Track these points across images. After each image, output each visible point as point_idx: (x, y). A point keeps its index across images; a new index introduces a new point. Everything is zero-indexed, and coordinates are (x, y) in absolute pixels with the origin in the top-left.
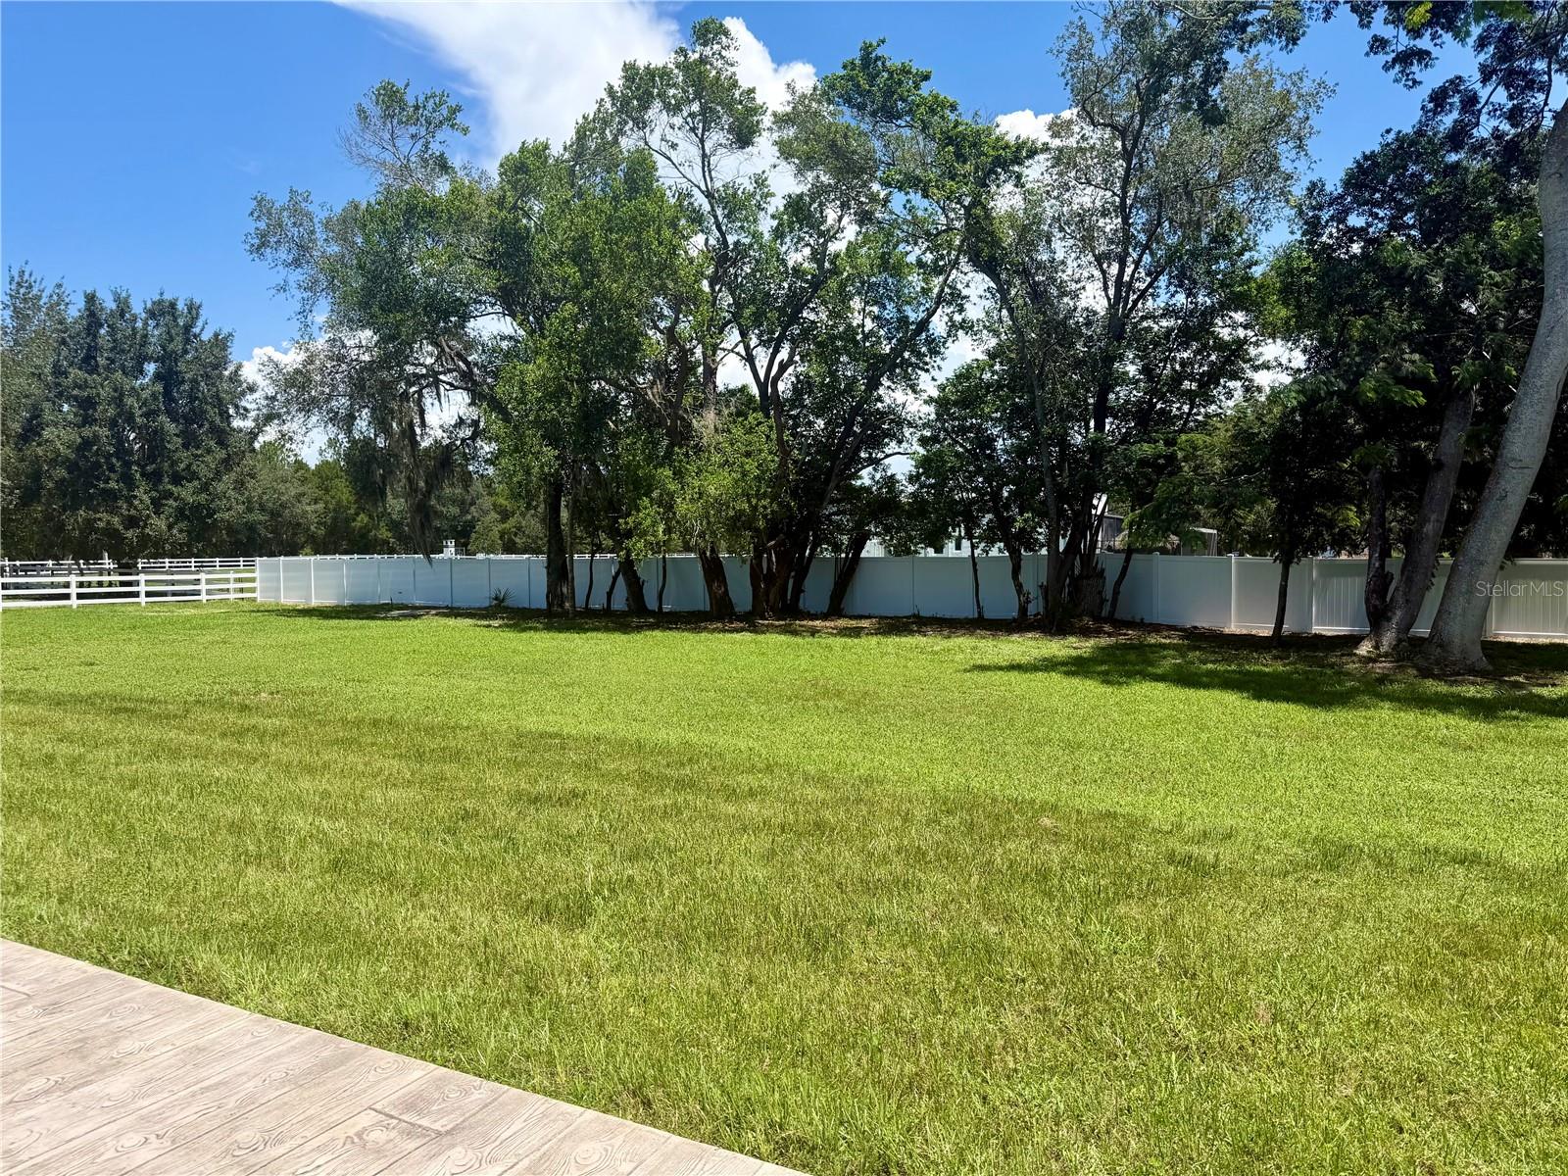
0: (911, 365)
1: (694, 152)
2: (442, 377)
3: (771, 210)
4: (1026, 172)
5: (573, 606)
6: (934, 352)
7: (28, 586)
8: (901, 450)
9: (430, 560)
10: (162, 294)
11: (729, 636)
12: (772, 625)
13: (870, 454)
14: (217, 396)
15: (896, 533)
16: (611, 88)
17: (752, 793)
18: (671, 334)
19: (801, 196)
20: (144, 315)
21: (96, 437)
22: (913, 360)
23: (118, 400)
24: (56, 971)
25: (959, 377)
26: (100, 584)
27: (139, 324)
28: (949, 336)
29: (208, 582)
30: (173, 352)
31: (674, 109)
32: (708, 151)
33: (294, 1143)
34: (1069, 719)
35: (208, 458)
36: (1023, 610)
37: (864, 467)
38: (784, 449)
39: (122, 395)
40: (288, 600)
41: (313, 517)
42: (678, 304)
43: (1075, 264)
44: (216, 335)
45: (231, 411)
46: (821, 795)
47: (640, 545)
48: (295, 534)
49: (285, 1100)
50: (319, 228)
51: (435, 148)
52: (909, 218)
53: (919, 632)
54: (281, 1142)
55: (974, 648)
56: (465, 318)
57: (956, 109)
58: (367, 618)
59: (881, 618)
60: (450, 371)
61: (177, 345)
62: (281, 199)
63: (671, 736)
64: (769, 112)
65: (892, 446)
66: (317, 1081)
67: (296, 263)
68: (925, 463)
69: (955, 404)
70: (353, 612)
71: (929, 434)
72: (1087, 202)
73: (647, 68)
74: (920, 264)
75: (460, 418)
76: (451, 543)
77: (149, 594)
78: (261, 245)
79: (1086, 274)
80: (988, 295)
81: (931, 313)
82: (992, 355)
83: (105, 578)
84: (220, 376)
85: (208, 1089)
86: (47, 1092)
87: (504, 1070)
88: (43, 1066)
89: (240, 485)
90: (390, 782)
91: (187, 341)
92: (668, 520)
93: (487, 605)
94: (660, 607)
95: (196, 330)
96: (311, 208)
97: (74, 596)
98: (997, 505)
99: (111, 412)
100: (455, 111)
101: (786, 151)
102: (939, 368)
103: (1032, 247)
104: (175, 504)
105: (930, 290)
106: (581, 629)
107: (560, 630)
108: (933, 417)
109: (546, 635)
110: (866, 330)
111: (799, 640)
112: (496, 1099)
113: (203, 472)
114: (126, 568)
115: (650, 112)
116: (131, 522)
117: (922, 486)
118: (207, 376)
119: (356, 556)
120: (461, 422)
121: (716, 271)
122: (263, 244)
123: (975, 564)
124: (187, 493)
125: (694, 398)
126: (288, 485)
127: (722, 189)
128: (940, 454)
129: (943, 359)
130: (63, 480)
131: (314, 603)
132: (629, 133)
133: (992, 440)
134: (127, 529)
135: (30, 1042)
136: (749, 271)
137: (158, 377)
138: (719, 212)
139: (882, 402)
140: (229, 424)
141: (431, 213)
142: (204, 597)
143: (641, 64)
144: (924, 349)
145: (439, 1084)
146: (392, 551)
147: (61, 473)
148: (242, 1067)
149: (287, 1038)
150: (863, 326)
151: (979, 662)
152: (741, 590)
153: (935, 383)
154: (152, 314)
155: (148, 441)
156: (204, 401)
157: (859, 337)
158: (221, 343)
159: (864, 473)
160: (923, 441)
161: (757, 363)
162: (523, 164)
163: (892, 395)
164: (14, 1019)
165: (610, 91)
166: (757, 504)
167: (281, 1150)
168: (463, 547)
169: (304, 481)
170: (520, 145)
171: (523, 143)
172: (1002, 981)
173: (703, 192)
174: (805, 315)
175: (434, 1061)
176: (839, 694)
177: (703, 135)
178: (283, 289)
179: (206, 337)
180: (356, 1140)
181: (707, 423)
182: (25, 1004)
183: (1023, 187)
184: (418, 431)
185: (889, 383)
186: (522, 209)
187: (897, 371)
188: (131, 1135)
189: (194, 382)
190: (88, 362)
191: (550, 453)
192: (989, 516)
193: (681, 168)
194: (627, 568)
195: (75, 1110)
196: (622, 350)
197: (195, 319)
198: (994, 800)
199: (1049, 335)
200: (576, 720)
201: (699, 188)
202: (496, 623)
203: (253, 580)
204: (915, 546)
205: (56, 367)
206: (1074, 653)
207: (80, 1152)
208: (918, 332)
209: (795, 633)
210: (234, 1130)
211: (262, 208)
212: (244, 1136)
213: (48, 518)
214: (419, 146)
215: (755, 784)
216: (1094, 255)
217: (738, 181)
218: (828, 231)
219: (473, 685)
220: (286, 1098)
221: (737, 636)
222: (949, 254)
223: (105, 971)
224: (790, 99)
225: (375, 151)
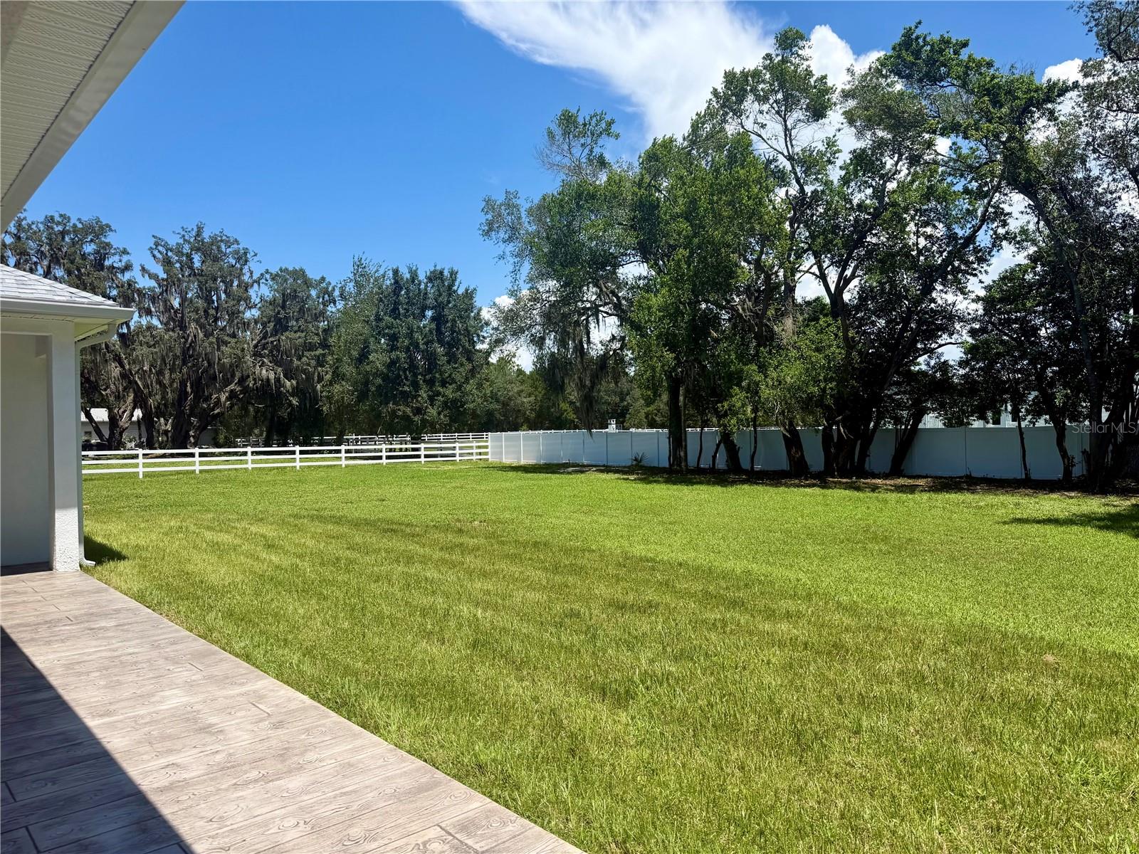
0: (961, 271)
1: (779, 129)
2: (601, 308)
3: (839, 163)
4: (1059, 107)
5: (687, 465)
6: (981, 260)
7: (362, 451)
8: (953, 341)
9: (591, 434)
10: (435, 266)
11: (802, 489)
12: (840, 482)
13: (925, 345)
14: (466, 329)
15: (950, 408)
16: (715, 90)
17: (788, 615)
18: (758, 264)
19: (863, 151)
20: (425, 280)
21: (398, 358)
22: (963, 267)
23: (410, 335)
24: (289, 700)
25: (1003, 278)
26: (401, 450)
27: (422, 286)
28: (994, 246)
29: (461, 448)
30: (441, 302)
31: (763, 99)
32: (789, 127)
33: (382, 842)
34: (1097, 568)
35: (461, 370)
36: (1067, 472)
37: (920, 356)
38: (849, 344)
39: (412, 331)
40: (508, 460)
41: (527, 406)
42: (765, 240)
43: (1111, 178)
44: (467, 290)
45: (475, 339)
46: (847, 621)
47: (733, 421)
48: (517, 417)
49: (388, 810)
50: (524, 214)
51: (597, 151)
52: (954, 156)
53: (968, 490)
54: (375, 840)
55: (1017, 504)
56: (616, 265)
57: (992, 66)
58: (551, 473)
59: (936, 477)
60: (606, 304)
61: (444, 299)
62: (500, 198)
63: (738, 566)
64: (838, 91)
65: (945, 338)
66: (411, 799)
67: (510, 239)
68: (972, 351)
69: (1001, 300)
70: (544, 468)
71: (977, 327)
72: (1119, 125)
73: (742, 72)
74: (966, 191)
75: (613, 335)
76: (613, 422)
77: (426, 456)
78: (490, 229)
79: (1121, 185)
80: (1028, 210)
81: (976, 230)
82: (1034, 259)
83: (404, 446)
84: (468, 317)
85: (345, 794)
86: (256, 781)
87: (534, 812)
88: (260, 763)
89: (480, 386)
90: (531, 587)
91: (450, 295)
92: (754, 402)
93: (630, 464)
94: (752, 467)
95: (455, 288)
96: (518, 202)
97: (384, 457)
98: (1041, 383)
99: (407, 342)
100: (610, 124)
101: (850, 118)
102: (986, 272)
103: (1069, 168)
104: (442, 399)
105: (976, 210)
106: (689, 482)
107: (674, 483)
108: (981, 312)
109: (664, 486)
110: (920, 246)
111: (861, 495)
112: (522, 833)
113: (458, 377)
114: (416, 440)
115: (745, 103)
116: (418, 411)
117: (972, 369)
118: (461, 317)
119: (553, 431)
120: (614, 338)
121: (795, 214)
122: (491, 229)
123: (1021, 434)
124: (449, 392)
125: (776, 309)
126: (513, 385)
127: (800, 152)
128: (986, 342)
129: (989, 265)
130: (380, 385)
131: (523, 462)
132: (730, 120)
133: (1035, 329)
134: (415, 415)
135: (259, 746)
136: (822, 211)
137: (433, 319)
138: (798, 170)
139: (935, 303)
140: (474, 347)
141: (593, 197)
142: (458, 458)
143: (738, 70)
144: (972, 258)
145: (488, 814)
146: (576, 427)
147: (379, 381)
148: (370, 781)
149: (404, 765)
150: (917, 244)
151: (1019, 516)
152: (815, 456)
153: (983, 285)
154: (430, 279)
155: (428, 360)
156: (459, 333)
157: (914, 253)
158: (469, 295)
159: (921, 360)
160: (973, 333)
161: (828, 279)
162: (654, 154)
163: (944, 296)
164: (256, 729)
165: (715, 93)
166: (825, 387)
167: (374, 845)
168: (621, 425)
169: (522, 382)
170: (652, 141)
171: (655, 139)
172: (962, 796)
173: (785, 157)
174: (868, 239)
175: (490, 797)
176: (885, 539)
177: (785, 115)
178: (502, 257)
179: (461, 291)
180: (421, 847)
181: (786, 328)
182: (265, 720)
183: (1055, 120)
184: (585, 346)
185: (941, 287)
186: (654, 186)
187: (949, 277)
188: (290, 818)
189: (454, 321)
190: (394, 313)
191: (669, 356)
192: (1034, 394)
193: (769, 142)
194: (726, 438)
195: (266, 796)
196: (721, 278)
197: (454, 281)
198: (1005, 635)
199: (1086, 240)
200: (670, 549)
201: (783, 155)
202: (632, 477)
203: (486, 447)
204: (967, 418)
205: (377, 315)
206: (1113, 510)
207: (258, 825)
208: (966, 245)
209: (858, 489)
210: (350, 826)
211: (489, 205)
212: (356, 832)
213: (373, 409)
214: (586, 151)
215: (793, 608)
216: (1128, 170)
217: (813, 145)
218: (887, 174)
219: (606, 520)
220: (388, 809)
221: (808, 490)
222: (992, 181)
223: (316, 704)
224: (850, 79)
225: (559, 158)
